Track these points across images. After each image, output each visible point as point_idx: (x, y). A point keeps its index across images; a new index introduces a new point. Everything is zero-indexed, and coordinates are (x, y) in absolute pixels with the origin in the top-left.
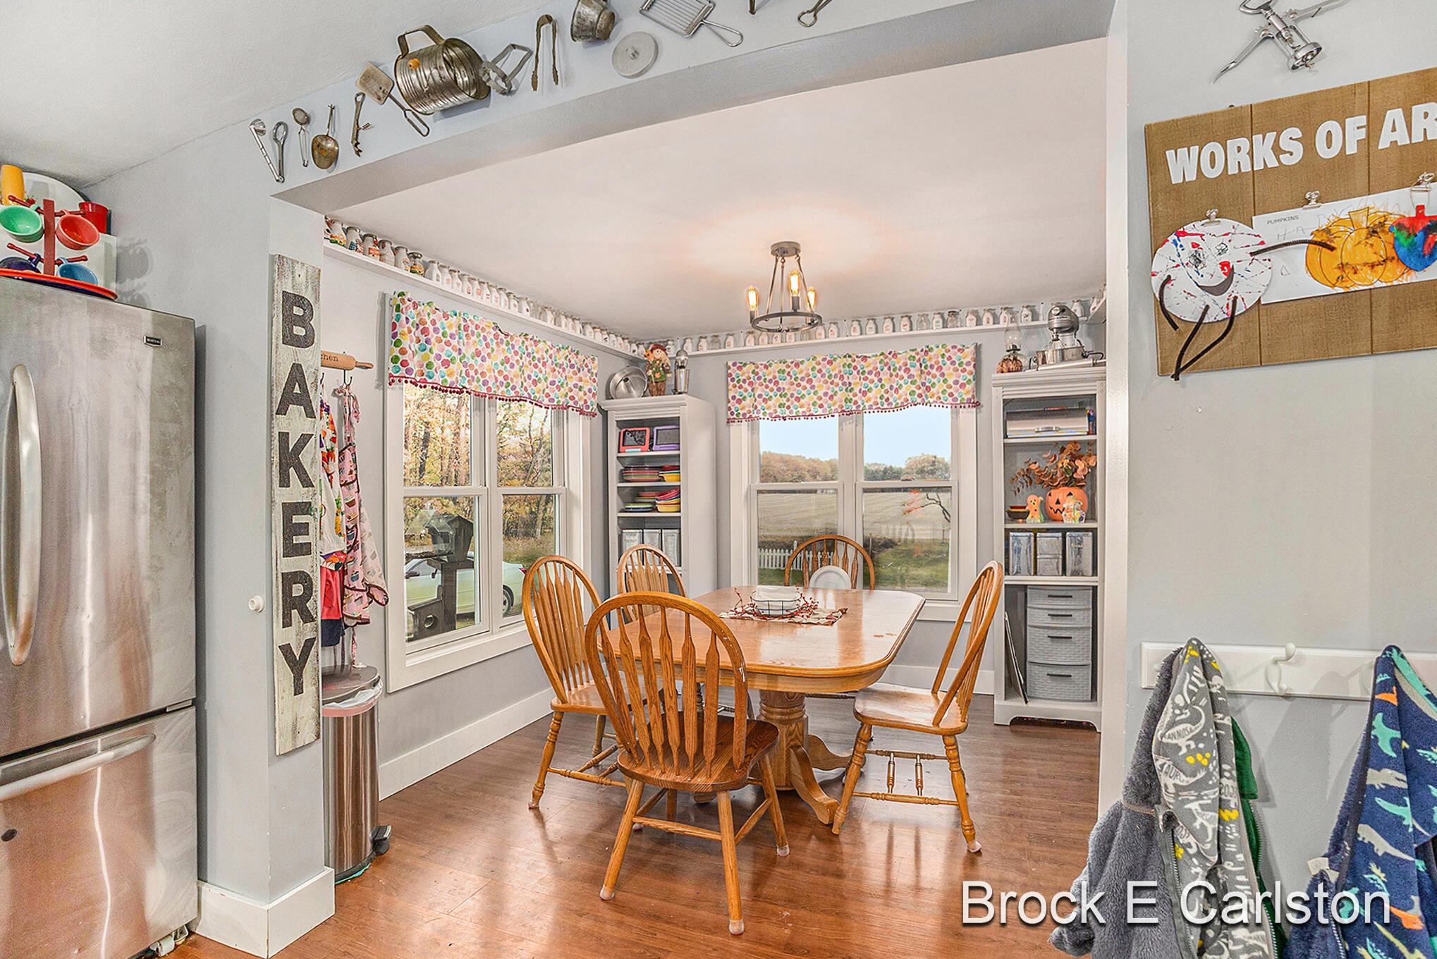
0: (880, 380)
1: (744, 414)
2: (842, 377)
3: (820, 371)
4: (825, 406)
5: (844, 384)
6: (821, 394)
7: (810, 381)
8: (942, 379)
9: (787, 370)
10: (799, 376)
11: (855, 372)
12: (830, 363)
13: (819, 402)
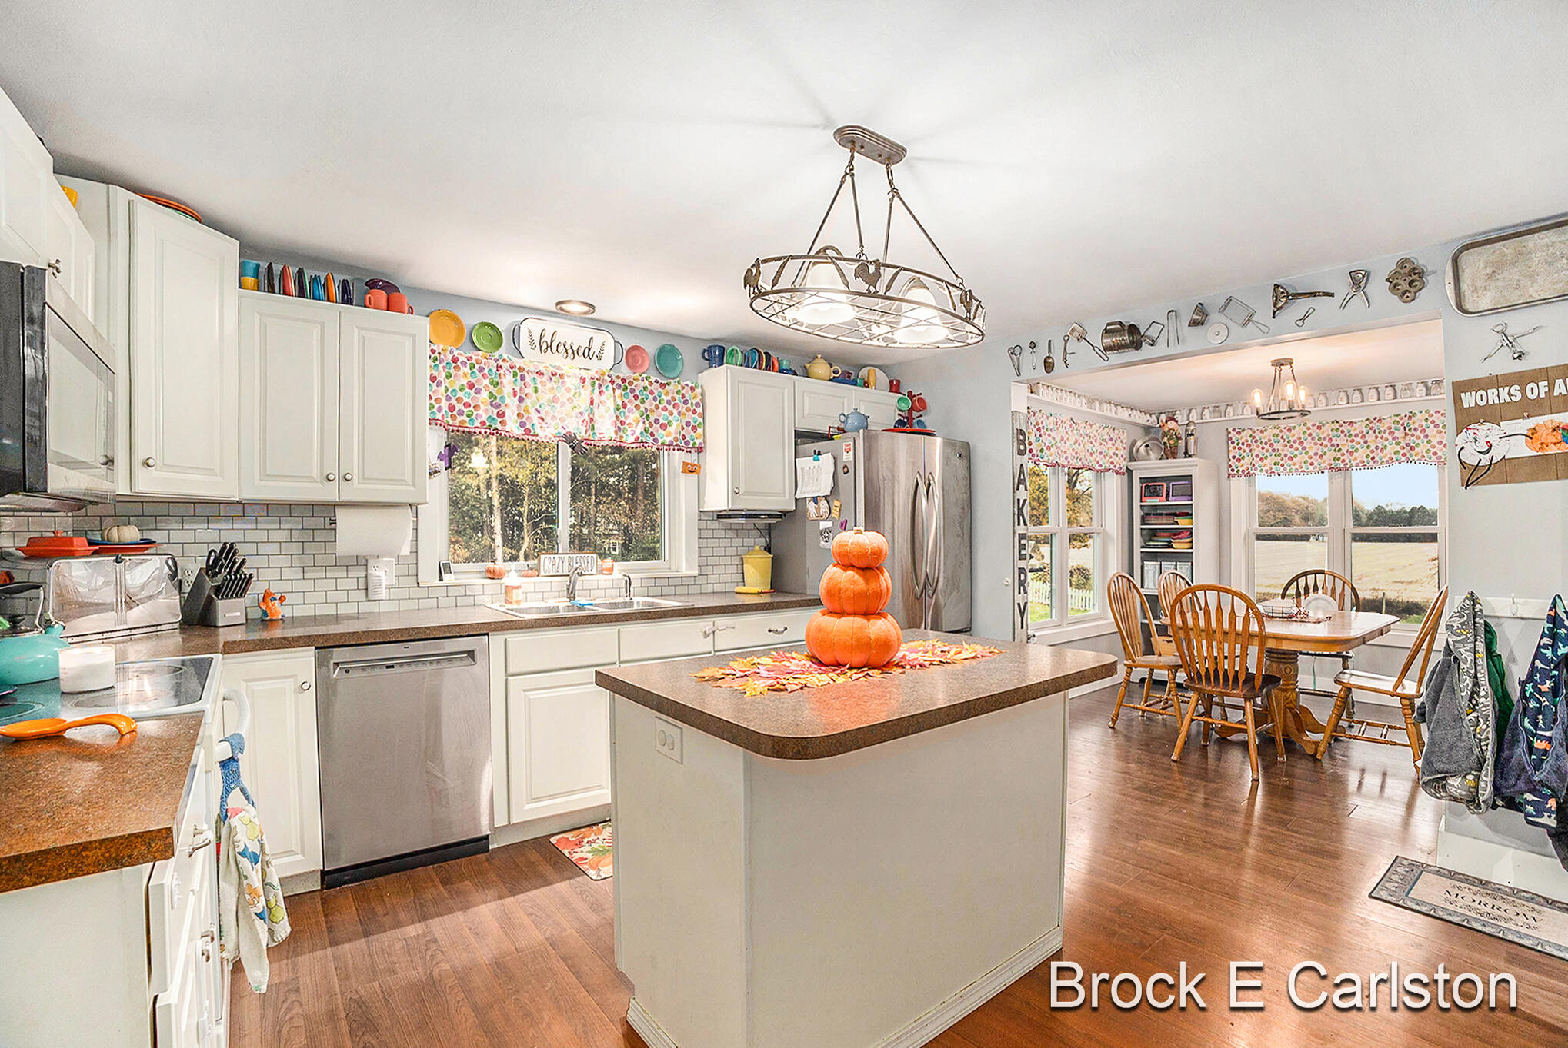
0: (1366, 442)
1: (1243, 471)
2: (1330, 440)
3: (1310, 435)
4: (1316, 464)
5: (1333, 445)
6: (1311, 453)
7: (1301, 443)
8: (1425, 440)
9: (1281, 434)
10: (1292, 439)
11: (1343, 435)
12: (1319, 428)
13: (1310, 461)
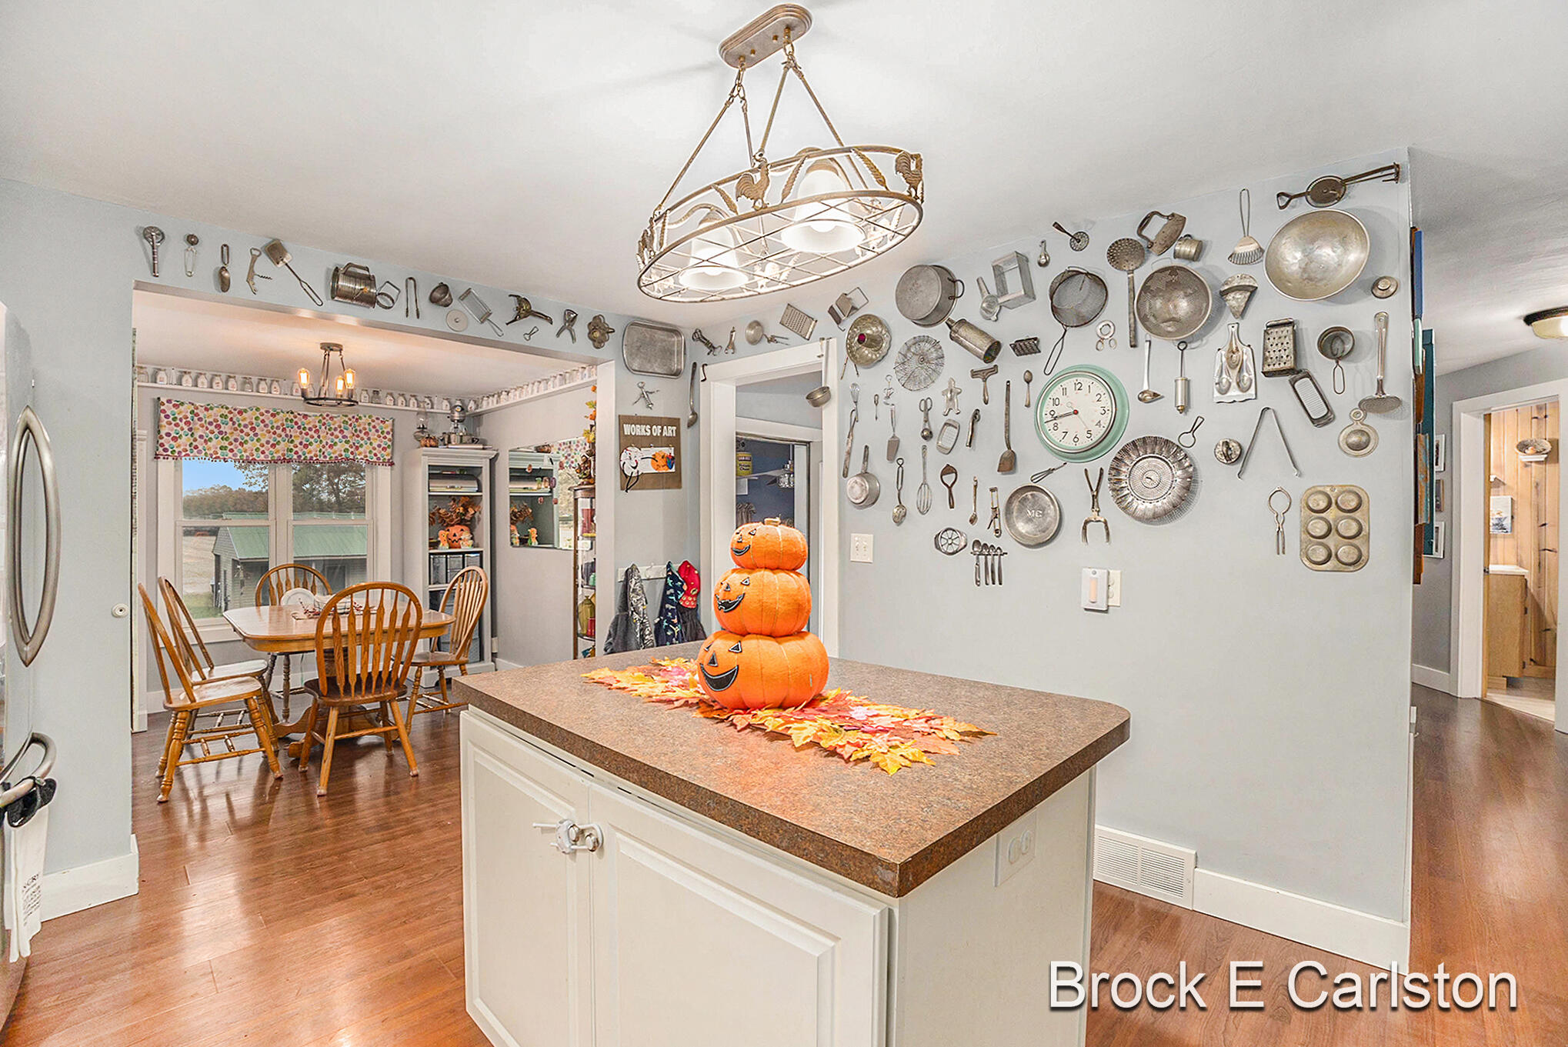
0: (319, 437)
1: (179, 452)
2: (284, 430)
3: (263, 421)
4: (267, 453)
5: (287, 436)
6: (263, 441)
7: (254, 429)
8: (369, 442)
9: (230, 416)
10: (243, 423)
11: (296, 427)
12: (273, 415)
13: (262, 449)
